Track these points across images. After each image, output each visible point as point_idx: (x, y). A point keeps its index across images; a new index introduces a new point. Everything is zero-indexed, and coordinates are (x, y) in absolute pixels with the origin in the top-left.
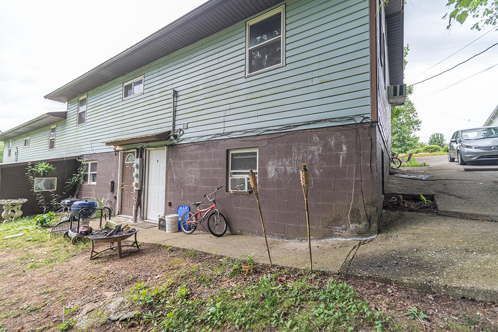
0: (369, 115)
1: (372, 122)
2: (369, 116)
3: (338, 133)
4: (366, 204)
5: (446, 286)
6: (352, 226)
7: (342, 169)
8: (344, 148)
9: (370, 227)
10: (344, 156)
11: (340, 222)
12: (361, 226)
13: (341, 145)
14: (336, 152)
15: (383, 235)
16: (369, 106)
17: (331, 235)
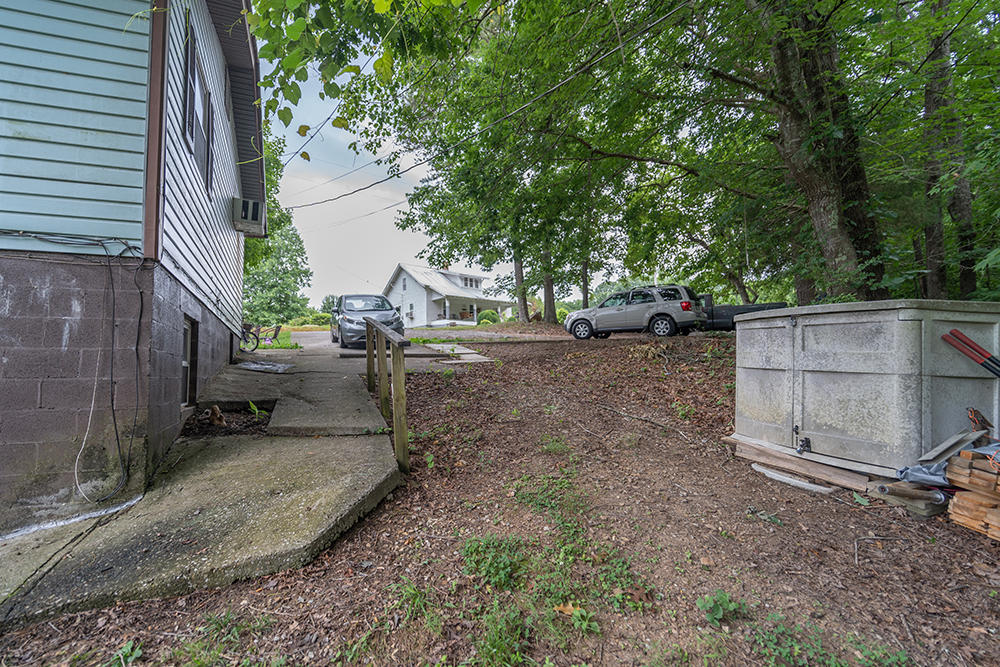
0: (140, 243)
1: (145, 259)
2: (138, 244)
3: (60, 270)
4: (123, 433)
5: (212, 570)
6: (84, 489)
7: (66, 354)
8: (77, 307)
9: (128, 480)
10: (75, 327)
11: (53, 485)
12: (107, 484)
13: (68, 301)
14: (52, 314)
15: (154, 494)
16: (140, 225)
17: (25, 520)
